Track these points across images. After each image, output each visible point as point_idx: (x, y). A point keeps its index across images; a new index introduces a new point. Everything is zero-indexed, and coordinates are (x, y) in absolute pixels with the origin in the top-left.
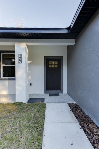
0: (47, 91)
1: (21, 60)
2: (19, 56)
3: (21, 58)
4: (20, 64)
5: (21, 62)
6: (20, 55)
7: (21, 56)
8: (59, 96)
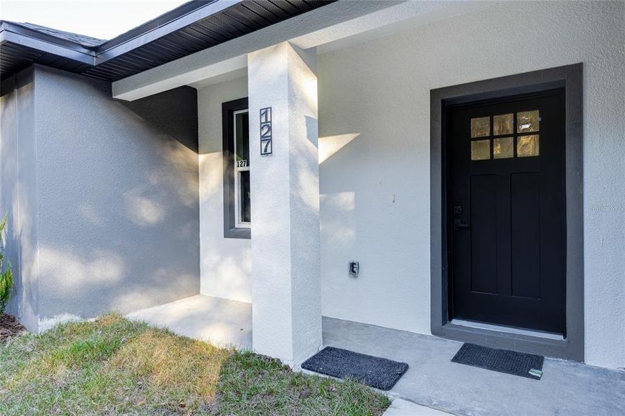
0: (455, 322)
1: (270, 140)
2: (263, 120)
3: (270, 129)
4: (265, 158)
5: (269, 151)
6: (266, 112)
7: (269, 120)
8: (533, 372)
